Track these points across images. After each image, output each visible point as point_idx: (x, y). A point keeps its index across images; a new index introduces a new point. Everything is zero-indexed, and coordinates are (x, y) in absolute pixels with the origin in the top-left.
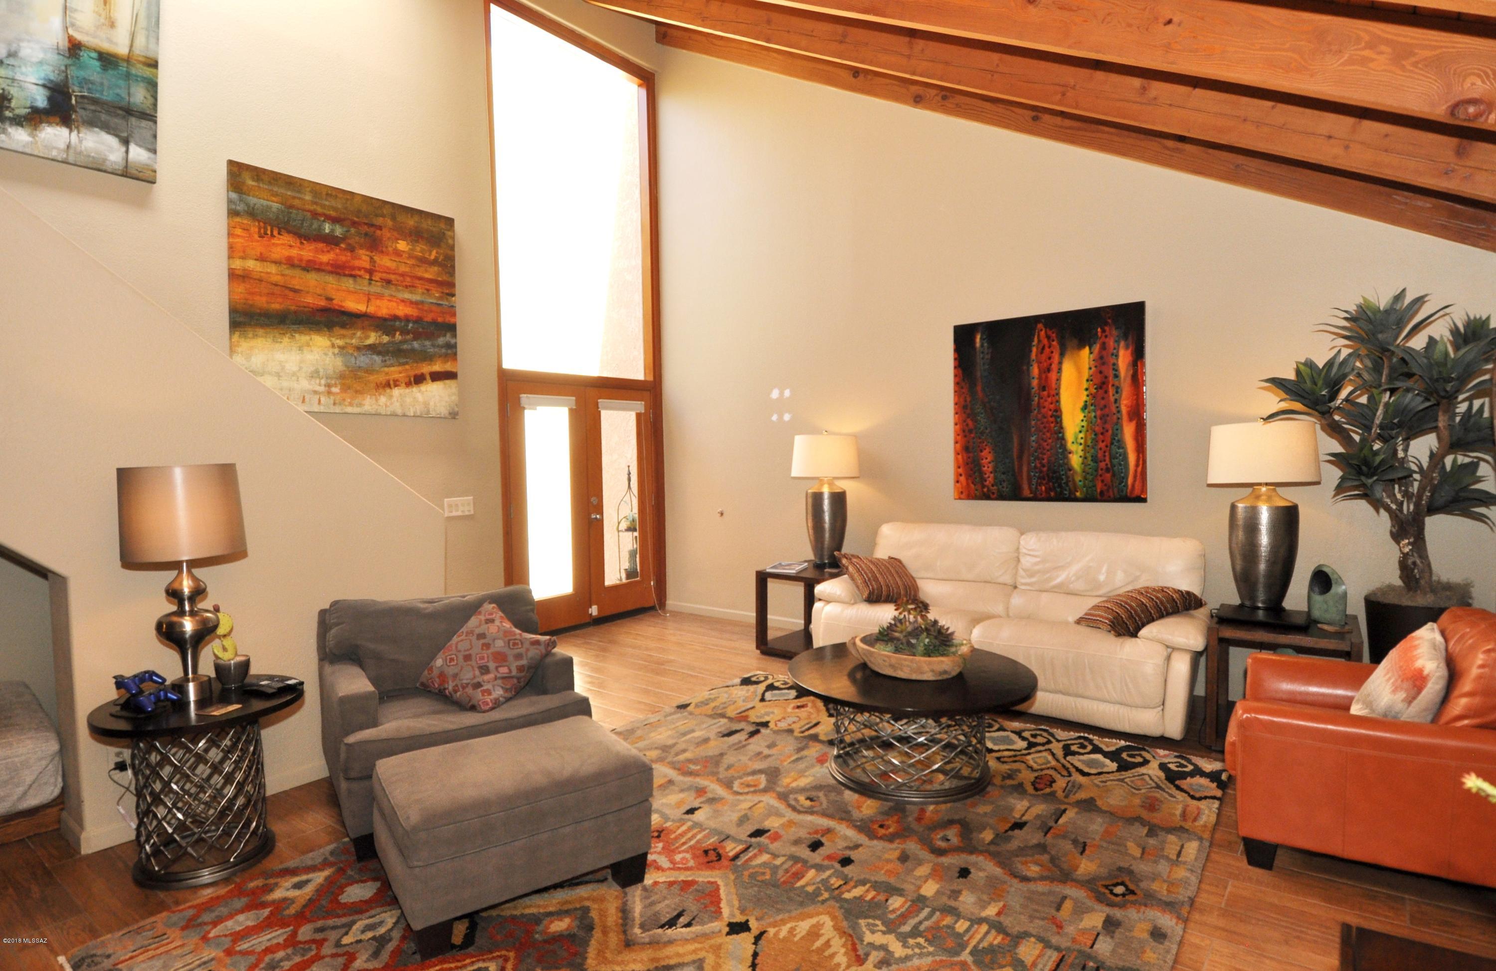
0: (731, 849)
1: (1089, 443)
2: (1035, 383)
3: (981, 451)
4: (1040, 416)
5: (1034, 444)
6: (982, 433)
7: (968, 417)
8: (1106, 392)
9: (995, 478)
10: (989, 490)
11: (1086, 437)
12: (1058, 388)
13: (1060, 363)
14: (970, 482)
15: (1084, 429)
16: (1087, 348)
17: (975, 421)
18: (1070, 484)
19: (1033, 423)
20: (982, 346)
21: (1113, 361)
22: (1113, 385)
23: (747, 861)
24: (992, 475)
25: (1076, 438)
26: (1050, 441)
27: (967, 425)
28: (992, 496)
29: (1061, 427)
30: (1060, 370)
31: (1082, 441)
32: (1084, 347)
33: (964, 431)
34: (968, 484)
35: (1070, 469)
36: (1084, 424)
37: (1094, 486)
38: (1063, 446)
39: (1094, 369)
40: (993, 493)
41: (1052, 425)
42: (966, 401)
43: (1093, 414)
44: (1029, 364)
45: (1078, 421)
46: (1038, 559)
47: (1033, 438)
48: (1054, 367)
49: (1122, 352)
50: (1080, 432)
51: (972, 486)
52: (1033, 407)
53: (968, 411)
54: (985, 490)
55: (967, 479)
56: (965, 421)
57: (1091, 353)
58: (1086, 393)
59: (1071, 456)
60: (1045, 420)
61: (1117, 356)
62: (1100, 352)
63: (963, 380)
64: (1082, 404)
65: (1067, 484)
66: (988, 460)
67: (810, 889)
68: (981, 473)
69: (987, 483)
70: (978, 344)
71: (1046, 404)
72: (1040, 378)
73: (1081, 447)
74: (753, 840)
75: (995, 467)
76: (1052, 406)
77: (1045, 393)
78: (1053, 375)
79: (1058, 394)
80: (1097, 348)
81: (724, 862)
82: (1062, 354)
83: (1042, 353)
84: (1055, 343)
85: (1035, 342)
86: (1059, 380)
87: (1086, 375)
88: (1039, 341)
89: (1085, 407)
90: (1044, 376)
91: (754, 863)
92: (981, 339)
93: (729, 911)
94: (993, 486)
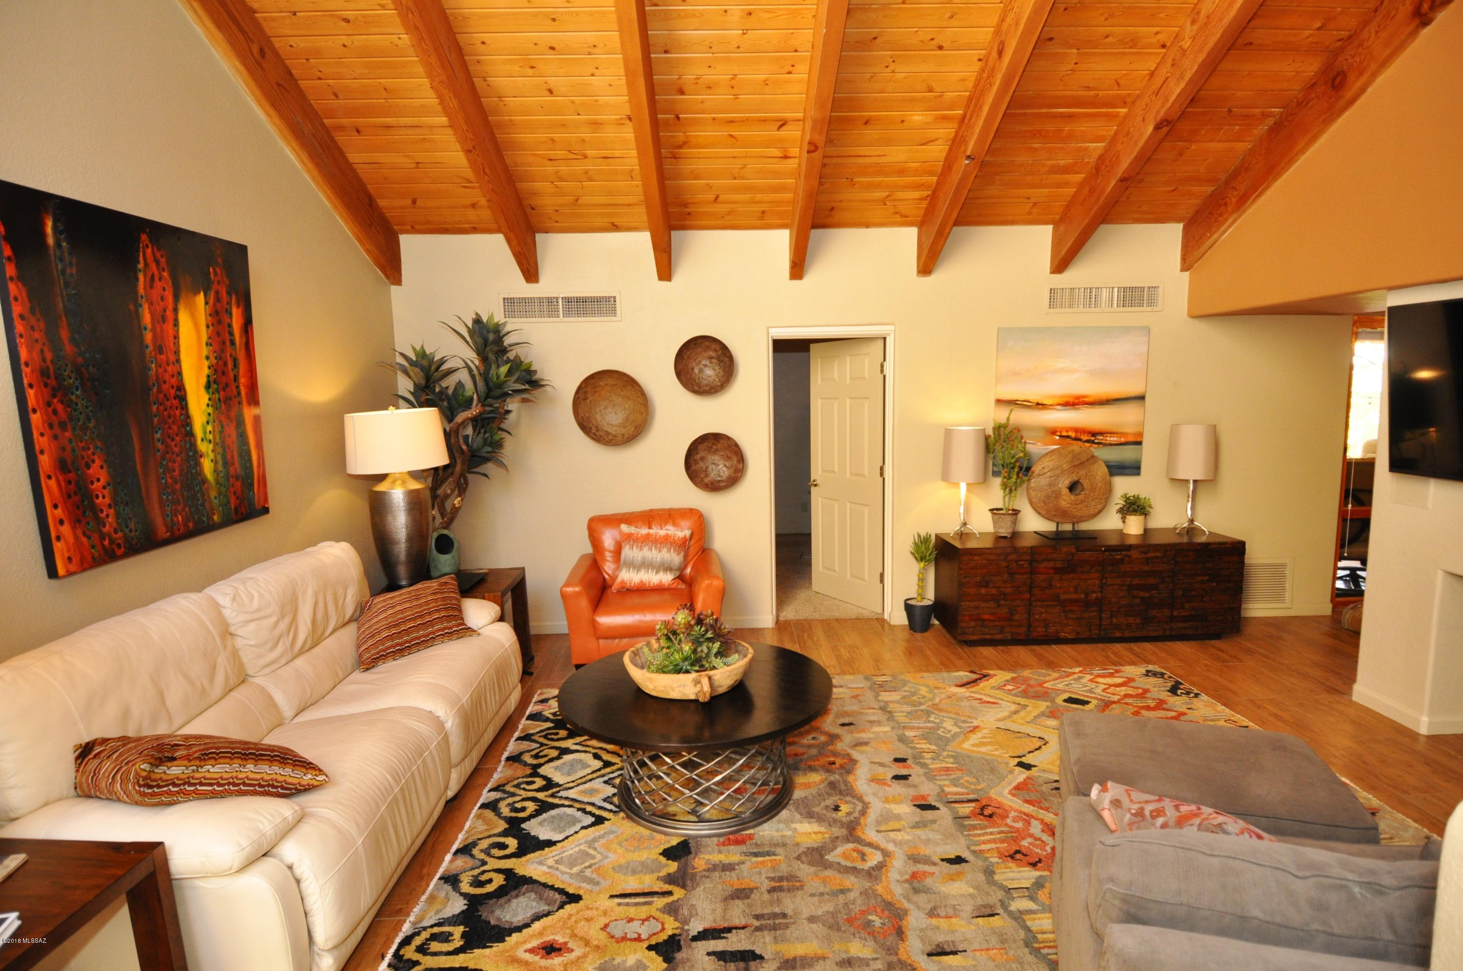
0: (966, 809)
1: (218, 440)
2: (148, 336)
3: (88, 467)
4: (161, 396)
5: (159, 445)
6: (84, 428)
7: (54, 396)
8: (225, 364)
9: (118, 515)
10: (112, 541)
11: (214, 428)
12: (177, 352)
13: (176, 310)
14: (79, 532)
15: (211, 418)
16: (202, 294)
17: (68, 404)
18: (207, 505)
19: (155, 407)
20: (58, 245)
21: (227, 320)
22: (231, 356)
23: (968, 794)
24: (112, 511)
25: (205, 433)
26: (178, 439)
27: (55, 412)
28: (119, 552)
29: (188, 416)
30: (176, 323)
31: (211, 437)
32: (199, 293)
33: (51, 426)
34: (76, 537)
35: (204, 481)
36: (210, 410)
37: (229, 502)
38: (193, 446)
39: (211, 327)
40: (119, 546)
41: (178, 412)
42: (44, 360)
43: (217, 396)
44: (138, 306)
45: (204, 407)
46: (274, 619)
47: (158, 436)
48: (169, 313)
49: (234, 311)
50: (208, 423)
51: (84, 540)
52: (151, 382)
53: (53, 382)
54: (106, 543)
55: (74, 528)
56: (49, 404)
57: (206, 303)
58: (207, 363)
59: (202, 460)
60: (168, 404)
61: (231, 314)
62: (214, 305)
63: (33, 312)
64: (204, 381)
65: (203, 505)
66: (103, 482)
67: (952, 760)
68: (95, 510)
69: (106, 529)
70: (51, 241)
71: (167, 377)
72: (153, 330)
73: (211, 446)
74: (937, 805)
75: (115, 495)
76: (173, 380)
77: (163, 357)
78: (169, 326)
79: (178, 361)
80: (212, 295)
81: (984, 803)
82: (177, 297)
83: (151, 287)
84: (165, 274)
85: (141, 266)
86: (176, 337)
87: (204, 338)
88: (146, 265)
89: (208, 387)
90: (158, 329)
91: (965, 791)
92: (55, 228)
93: (1021, 775)
94: (116, 532)
